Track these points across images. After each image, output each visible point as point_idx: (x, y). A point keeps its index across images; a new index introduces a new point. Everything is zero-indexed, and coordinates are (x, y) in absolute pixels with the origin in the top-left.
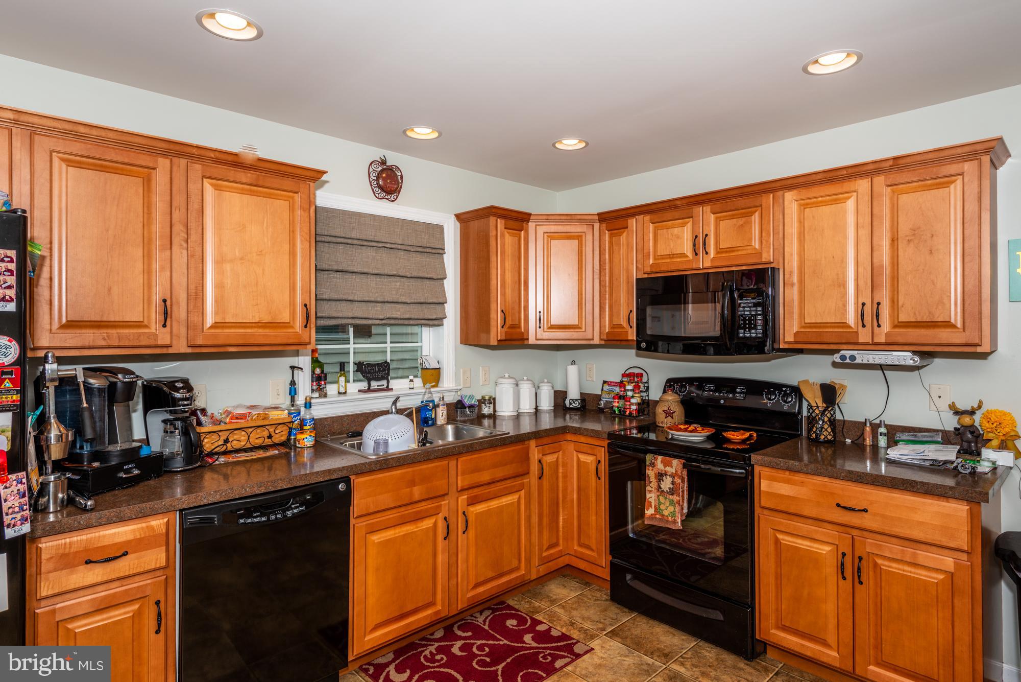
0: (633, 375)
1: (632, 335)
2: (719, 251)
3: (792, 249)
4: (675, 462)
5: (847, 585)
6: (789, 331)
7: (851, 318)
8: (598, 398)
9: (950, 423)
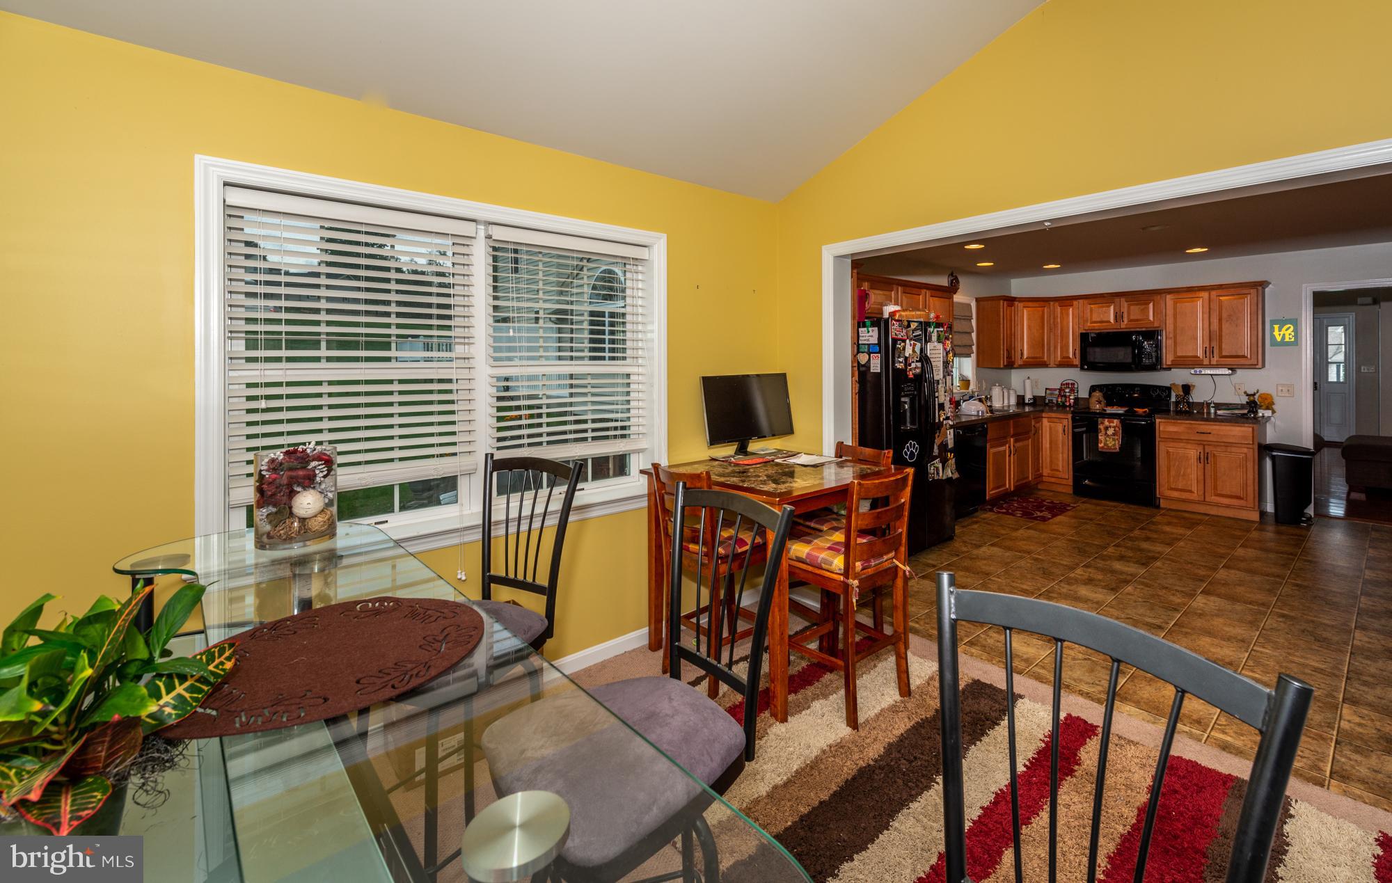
0: (1068, 384)
1: (1077, 361)
2: (1130, 321)
3: (1170, 321)
4: (1115, 421)
5: (1201, 466)
6: (1168, 358)
7: (1200, 353)
8: (1044, 398)
9: (1244, 400)
